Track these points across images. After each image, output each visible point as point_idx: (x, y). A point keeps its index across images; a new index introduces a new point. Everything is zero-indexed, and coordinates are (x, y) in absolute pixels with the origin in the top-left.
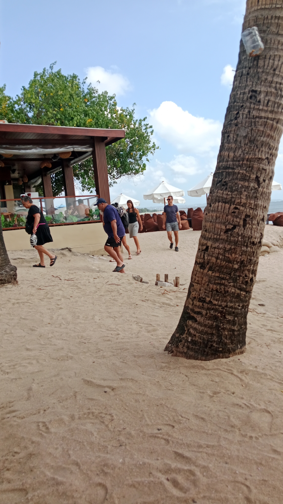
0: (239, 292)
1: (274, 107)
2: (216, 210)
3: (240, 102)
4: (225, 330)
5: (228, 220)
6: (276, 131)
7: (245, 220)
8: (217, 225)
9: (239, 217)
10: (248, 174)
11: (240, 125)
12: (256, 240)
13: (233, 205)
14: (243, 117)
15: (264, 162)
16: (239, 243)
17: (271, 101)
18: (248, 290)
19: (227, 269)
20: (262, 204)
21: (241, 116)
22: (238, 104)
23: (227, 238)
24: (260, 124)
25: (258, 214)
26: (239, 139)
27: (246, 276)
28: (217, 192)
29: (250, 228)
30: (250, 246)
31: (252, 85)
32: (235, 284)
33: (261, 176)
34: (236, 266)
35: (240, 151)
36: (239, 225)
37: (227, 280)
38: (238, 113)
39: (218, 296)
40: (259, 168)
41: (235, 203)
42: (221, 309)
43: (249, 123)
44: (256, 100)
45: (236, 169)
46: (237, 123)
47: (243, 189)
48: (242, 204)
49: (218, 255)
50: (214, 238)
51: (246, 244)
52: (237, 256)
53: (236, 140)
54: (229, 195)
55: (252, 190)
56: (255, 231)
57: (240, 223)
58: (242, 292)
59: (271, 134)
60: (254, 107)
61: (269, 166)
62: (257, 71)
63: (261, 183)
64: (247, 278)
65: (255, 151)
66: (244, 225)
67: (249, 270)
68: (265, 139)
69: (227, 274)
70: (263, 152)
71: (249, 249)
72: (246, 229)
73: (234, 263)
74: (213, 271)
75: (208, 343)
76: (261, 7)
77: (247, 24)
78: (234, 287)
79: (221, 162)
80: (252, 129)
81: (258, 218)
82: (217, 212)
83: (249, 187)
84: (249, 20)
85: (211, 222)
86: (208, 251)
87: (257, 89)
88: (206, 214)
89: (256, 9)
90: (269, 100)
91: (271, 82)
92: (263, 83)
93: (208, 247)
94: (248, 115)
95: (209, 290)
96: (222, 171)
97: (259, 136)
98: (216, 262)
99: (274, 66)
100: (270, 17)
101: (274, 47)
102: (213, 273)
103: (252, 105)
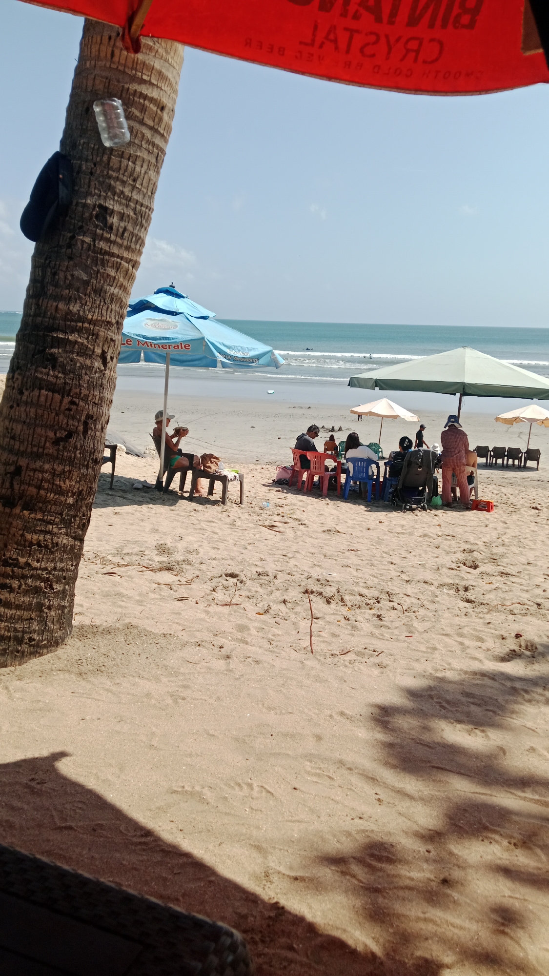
0: (73, 544)
1: (131, 241)
2: (35, 402)
4: (51, 609)
6: (130, 279)
7: (86, 424)
8: (38, 430)
9: (76, 419)
10: (91, 345)
12: (100, 455)
13: (68, 396)
14: (82, 247)
15: (114, 328)
16: (76, 461)
17: (128, 230)
19: (56, 505)
20: (108, 396)
21: (79, 245)
22: (73, 221)
23: (58, 453)
24: (110, 265)
25: (102, 413)
26: (75, 283)
28: (35, 371)
29: (92, 436)
30: (92, 465)
31: (100, 196)
32: (69, 531)
33: (108, 350)
34: (70, 501)
35: (78, 303)
36: (77, 432)
37: (56, 524)
38: (73, 237)
39: (40, 553)
40: (107, 338)
41: (71, 394)
42: (45, 576)
43: (93, 260)
44: (106, 224)
45: (71, 335)
46: (72, 253)
47: (84, 371)
48: (82, 396)
49: (42, 482)
50: (32, 453)
51: (86, 463)
52: (73, 483)
53: (71, 284)
54: (60, 378)
55: (96, 372)
56: (98, 441)
57: (79, 428)
58: (76, 543)
59: (124, 284)
60: (102, 234)
61: (119, 334)
63: (108, 363)
65: (102, 310)
66: (85, 432)
68: (116, 291)
69: (56, 514)
70: (113, 312)
71: (90, 470)
72: (87, 439)
73: (67, 496)
74: (32, 510)
75: (23, 637)
76: (118, 67)
77: (90, 84)
78: (67, 535)
79: (40, 316)
80: (98, 271)
81: (103, 420)
82: (38, 405)
83: (91, 368)
84: (95, 77)
85: (24, 422)
86: (20, 476)
87: (107, 205)
88: (12, 407)
89: (108, 65)
90: (125, 229)
91: (129, 199)
92: (116, 198)
93: (21, 467)
94: (92, 247)
95: (25, 544)
96: (44, 334)
97: (109, 285)
98: (38, 494)
99: (135, 174)
100: (131, 91)
101: (136, 142)
102: (32, 514)
103: (98, 230)
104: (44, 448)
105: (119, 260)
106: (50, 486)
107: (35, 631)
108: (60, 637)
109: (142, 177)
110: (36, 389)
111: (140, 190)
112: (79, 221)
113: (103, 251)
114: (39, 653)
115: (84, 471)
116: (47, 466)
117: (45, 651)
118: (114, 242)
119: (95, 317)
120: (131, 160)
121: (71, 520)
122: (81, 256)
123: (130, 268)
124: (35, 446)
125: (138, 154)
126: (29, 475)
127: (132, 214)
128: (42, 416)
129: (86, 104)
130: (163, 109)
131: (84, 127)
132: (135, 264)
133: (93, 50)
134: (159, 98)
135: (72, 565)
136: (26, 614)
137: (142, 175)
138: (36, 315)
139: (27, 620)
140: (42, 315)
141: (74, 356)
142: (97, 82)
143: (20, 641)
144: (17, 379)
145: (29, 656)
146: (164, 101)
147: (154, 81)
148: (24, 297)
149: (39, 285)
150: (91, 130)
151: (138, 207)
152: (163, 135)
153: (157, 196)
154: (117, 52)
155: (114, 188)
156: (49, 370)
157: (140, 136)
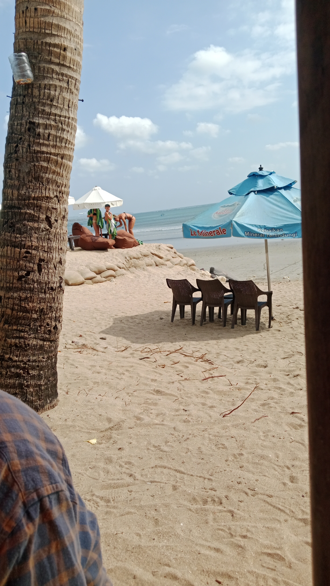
0: (42, 344)
1: (56, 141)
2: (5, 255)
3: (18, 133)
4: (29, 387)
5: (20, 266)
6: (62, 167)
7: (39, 266)
8: (8, 272)
9: (32, 262)
10: (37, 214)
11: (21, 160)
12: (55, 285)
13: (24, 249)
14: (23, 151)
15: (53, 200)
16: (35, 290)
17: (52, 134)
18: (52, 339)
19: (25, 320)
20: (57, 246)
21: (21, 150)
22: (16, 136)
23: (21, 286)
24: (42, 159)
25: (53, 257)
26: (21, 175)
27: (48, 324)
28: (5, 235)
29: (46, 273)
30: (48, 292)
31: (29, 116)
32: (37, 336)
33: (51, 215)
34: (35, 316)
35: (25, 188)
36: (33, 271)
37: (26, 332)
38: (17, 146)
39: (17, 352)
40: (48, 207)
41: (26, 247)
42: (23, 365)
43: (30, 158)
44: (35, 133)
45: (22, 209)
46: (17, 157)
47: (33, 232)
48: (33, 247)
49: (13, 305)
50: (7, 287)
51: (43, 291)
52: (35, 305)
54: (17, 238)
55: (43, 231)
56: (52, 276)
57: (34, 269)
58: (45, 343)
59: (56, 170)
60: (34, 140)
61: (60, 204)
62: (32, 100)
63: (53, 224)
64: (49, 327)
65: (41, 190)
66: (40, 271)
67: (50, 318)
68: (50, 176)
69: (26, 325)
70: (51, 190)
71: (48, 295)
72: (42, 275)
73: (32, 313)
74: (10, 324)
76: (30, 30)
77: (17, 46)
78: (36, 339)
80: (35, 164)
82: (7, 257)
83: (38, 229)
84: (19, 42)
85: (1, 268)
86: (1, 303)
87: (34, 121)
89: (24, 30)
90: (49, 135)
91: (50, 114)
92: (40, 115)
93: (1, 297)
94: (28, 149)
96: (7, 211)
97: (44, 173)
98: (12, 313)
99: (51, 96)
100: (39, 42)
101: (48, 75)
102: (10, 326)
103: (31, 139)
104: (13, 284)
105: (49, 156)
106: (19, 308)
110: (5, 247)
111: (57, 107)
112: (19, 135)
113: (36, 151)
115: (43, 295)
116: (15, 295)
118: (43, 145)
119: (36, 195)
120: (46, 88)
122: (23, 157)
123: (59, 159)
124: (8, 283)
125: (51, 83)
126: (6, 302)
127: (53, 123)
128: (10, 263)
130: (65, 50)
134: (60, 43)
137: (57, 96)
141: (26, 222)
146: (66, 44)
151: (57, 118)
152: (69, 67)
154: (28, 20)
155: (38, 109)
156: (12, 233)
157: (50, 71)
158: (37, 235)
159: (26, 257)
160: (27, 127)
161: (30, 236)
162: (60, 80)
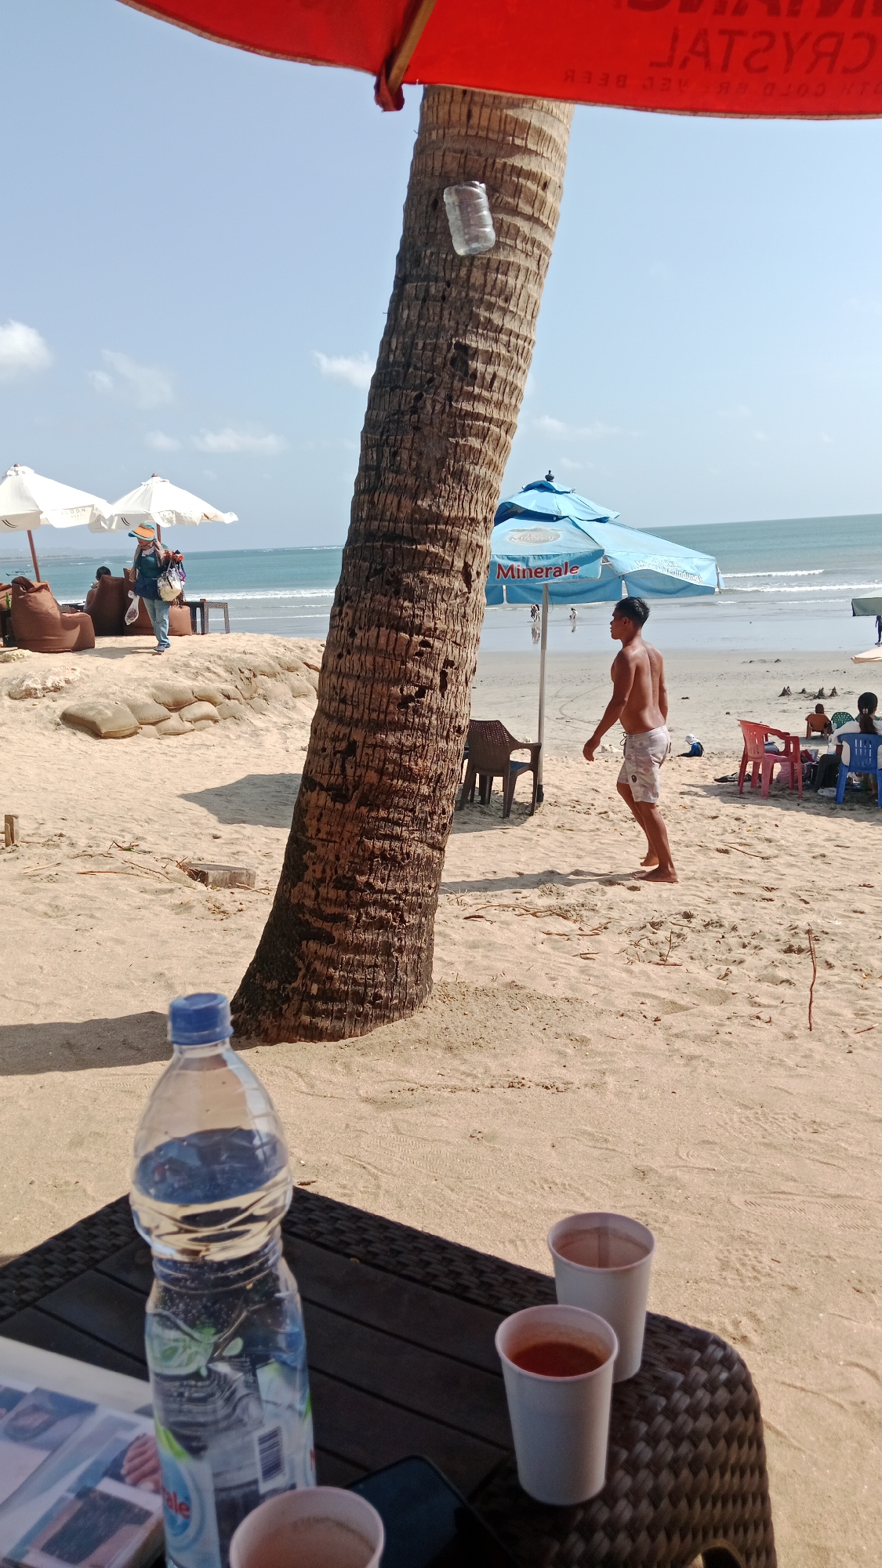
1: (503, 393)
2: (372, 646)
3: (425, 368)
4: (402, 952)
5: (405, 674)
6: (502, 452)
7: (444, 675)
8: (378, 687)
9: (431, 667)
10: (449, 556)
11: (426, 430)
12: (463, 719)
13: (418, 634)
14: (434, 410)
15: (480, 528)
16: (432, 730)
17: (498, 377)
19: (406, 798)
20: (476, 633)
21: (430, 408)
22: (420, 373)
23: (406, 720)
24: (473, 432)
25: (466, 657)
26: (424, 465)
27: (444, 812)
28: (372, 600)
29: (452, 693)
30: (453, 735)
31: (457, 330)
32: (424, 835)
33: (472, 562)
34: (425, 790)
35: (429, 495)
36: (431, 687)
37: (406, 825)
38: (419, 397)
39: (385, 869)
40: (469, 542)
41: (422, 632)
42: (393, 902)
43: (449, 427)
44: (466, 370)
45: (419, 544)
46: (418, 421)
47: (439, 596)
48: (438, 632)
49: (384, 764)
50: (370, 721)
51: (445, 733)
52: (428, 764)
53: (418, 466)
54: (405, 608)
55: (456, 596)
56: (461, 700)
57: (434, 681)
58: (434, 853)
59: (493, 459)
60: (461, 387)
62: (467, 295)
63: (472, 579)
64: (444, 816)
65: (463, 501)
66: (443, 687)
68: (483, 471)
69: (406, 810)
70: (479, 503)
71: (451, 743)
72: (446, 697)
73: (421, 782)
74: (372, 805)
75: (365, 993)
76: (477, 133)
77: (438, 164)
78: (422, 842)
79: (376, 519)
80: (457, 443)
81: (468, 667)
82: (376, 651)
83: (449, 590)
84: (444, 155)
85: (359, 677)
86: (355, 756)
87: (468, 342)
88: (340, 656)
89: (463, 132)
90: (495, 376)
91: (499, 330)
92: (480, 331)
93: (355, 742)
94: (447, 407)
95: (363, 856)
96: (382, 545)
97: (473, 462)
98: (379, 782)
99: (508, 290)
100: (498, 166)
101: (508, 242)
102: (373, 810)
103: (456, 382)
104: (386, 713)
105: (486, 424)
106: (397, 769)
107: (381, 984)
108: (417, 994)
109: (517, 294)
110: (373, 628)
111: (514, 314)
112: (427, 372)
113: (463, 413)
114: (388, 1017)
115: (442, 744)
116: (391, 739)
117: (397, 1014)
118: (478, 398)
119: (453, 514)
120: (500, 271)
121: (426, 820)
122: (431, 422)
123: (503, 434)
124: (375, 711)
125: (511, 259)
126: (367, 754)
127: (503, 351)
128: (383, 666)
129: (433, 195)
130: (545, 186)
131: (432, 230)
132: (510, 428)
133: (441, 114)
134: (539, 171)
135: (430, 888)
136: (368, 959)
137: (518, 291)
138: (370, 518)
139: (370, 967)
140: (379, 517)
141: (425, 574)
142: (448, 159)
143: (360, 999)
144: (347, 614)
145: (374, 1022)
146: (548, 174)
147: (531, 146)
148: (353, 494)
149: (373, 473)
150: (441, 233)
151: (513, 340)
152: (546, 227)
153: (538, 321)
154: (476, 111)
155: (478, 315)
156: (391, 597)
157: (512, 231)
158: (444, 606)
159: (420, 654)
160: (450, 355)
161: (433, 606)
162: (527, 254)
